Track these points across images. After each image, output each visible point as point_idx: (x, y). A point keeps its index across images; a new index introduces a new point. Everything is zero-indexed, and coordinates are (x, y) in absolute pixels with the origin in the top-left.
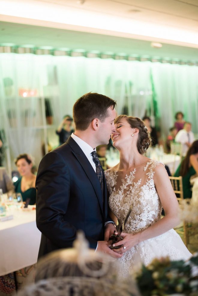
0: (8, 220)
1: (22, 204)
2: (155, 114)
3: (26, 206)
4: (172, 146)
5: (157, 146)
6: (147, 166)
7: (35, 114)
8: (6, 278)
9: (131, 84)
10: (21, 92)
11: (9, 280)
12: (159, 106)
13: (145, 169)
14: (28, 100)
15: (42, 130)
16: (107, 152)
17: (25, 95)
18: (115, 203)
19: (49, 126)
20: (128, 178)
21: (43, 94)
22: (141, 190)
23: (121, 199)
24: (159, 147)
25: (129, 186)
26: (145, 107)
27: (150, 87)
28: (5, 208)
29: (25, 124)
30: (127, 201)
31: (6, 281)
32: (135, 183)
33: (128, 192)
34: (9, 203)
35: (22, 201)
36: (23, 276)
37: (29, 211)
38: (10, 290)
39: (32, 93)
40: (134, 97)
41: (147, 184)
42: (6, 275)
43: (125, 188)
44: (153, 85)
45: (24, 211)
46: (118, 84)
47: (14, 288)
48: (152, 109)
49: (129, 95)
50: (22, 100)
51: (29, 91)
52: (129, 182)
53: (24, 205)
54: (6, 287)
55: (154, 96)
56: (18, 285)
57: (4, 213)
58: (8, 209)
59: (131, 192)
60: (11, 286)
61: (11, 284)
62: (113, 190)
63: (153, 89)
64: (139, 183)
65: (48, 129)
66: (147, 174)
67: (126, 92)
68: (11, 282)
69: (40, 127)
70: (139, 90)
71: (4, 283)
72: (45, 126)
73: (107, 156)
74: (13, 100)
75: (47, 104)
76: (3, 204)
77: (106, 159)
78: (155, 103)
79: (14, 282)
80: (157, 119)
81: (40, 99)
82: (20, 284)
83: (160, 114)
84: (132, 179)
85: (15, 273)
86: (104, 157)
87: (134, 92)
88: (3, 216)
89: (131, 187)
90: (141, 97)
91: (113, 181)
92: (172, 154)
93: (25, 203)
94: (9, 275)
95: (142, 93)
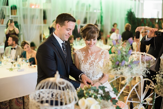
0: (21, 71)
1: (29, 64)
2: (101, 23)
3: (31, 65)
4: (108, 40)
5: (100, 40)
6: (101, 52)
7: (37, 18)
8: (19, 99)
9: (90, 6)
10: (31, 5)
11: (20, 100)
12: (104, 19)
13: (100, 53)
14: (35, 10)
15: (41, 26)
16: (74, 41)
17: (33, 7)
18: (85, 69)
19: (44, 25)
20: (91, 57)
21: (43, 7)
22: (98, 64)
23: (88, 67)
24: (101, 41)
25: (92, 61)
26: (96, 19)
27: (100, 8)
28: (20, 65)
29: (32, 22)
30: (91, 69)
31: (19, 101)
32: (95, 60)
33: (92, 64)
34: (22, 63)
35: (29, 62)
36: (27, 99)
37: (32, 67)
38: (20, 105)
39: (37, 6)
40: (91, 13)
41: (101, 61)
42: (19, 98)
43: (90, 62)
44: (101, 7)
45: (29, 67)
46: (83, 5)
47: (23, 104)
48: (100, 20)
49: (88, 11)
50: (31, 9)
51: (36, 5)
52: (92, 59)
53: (30, 65)
54: (19, 103)
55: (101, 13)
56: (24, 103)
57: (19, 68)
58: (21, 66)
59: (93, 64)
60: (21, 103)
61: (21, 102)
62: (82, 62)
63: (101, 9)
64: (97, 60)
65: (44, 26)
66: (101, 56)
67: (87, 10)
68: (21, 101)
69: (40, 25)
70: (94, 9)
71: (18, 101)
72: (42, 25)
73: (74, 43)
74: (27, 9)
75: (44, 12)
76: (20, 63)
77: (73, 45)
78: (102, 17)
79: (23, 101)
80: (102, 26)
81: (41, 10)
82: (25, 102)
83: (104, 23)
84: (94, 58)
85: (23, 97)
86: (72, 43)
87: (91, 10)
88: (19, 69)
89: (93, 62)
90: (94, 13)
91: (82, 57)
92: (108, 45)
93: (30, 63)
94: (20, 98)
95: (95, 11)
